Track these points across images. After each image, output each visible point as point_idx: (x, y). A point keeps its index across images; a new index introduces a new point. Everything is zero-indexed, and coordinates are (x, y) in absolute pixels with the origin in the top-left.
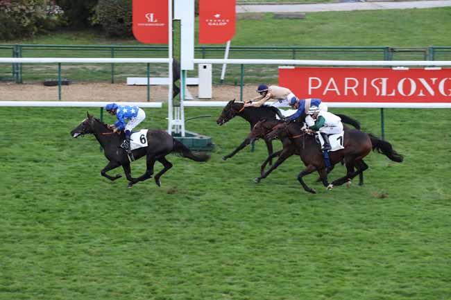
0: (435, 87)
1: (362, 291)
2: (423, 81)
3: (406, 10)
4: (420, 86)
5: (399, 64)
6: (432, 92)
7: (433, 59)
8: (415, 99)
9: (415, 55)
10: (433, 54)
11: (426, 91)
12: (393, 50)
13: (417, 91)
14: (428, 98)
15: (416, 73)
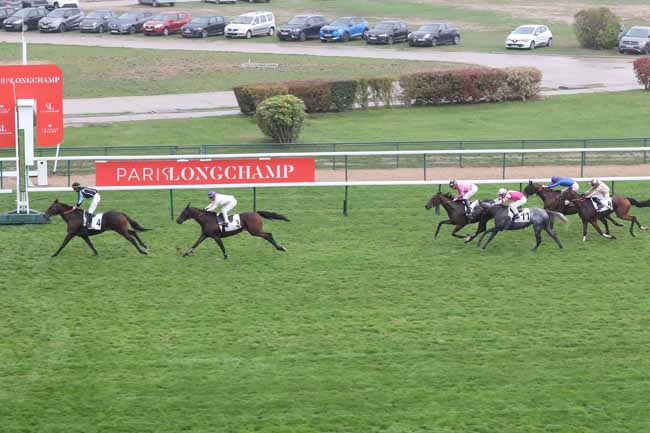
0: (208, 173)
1: (162, 320)
2: (199, 169)
3: (184, 119)
4: (196, 172)
5: (182, 158)
6: (205, 177)
7: (205, 153)
8: (194, 182)
9: (192, 151)
10: (206, 149)
11: (201, 176)
12: (176, 148)
13: (195, 177)
14: (203, 181)
15: (194, 163)
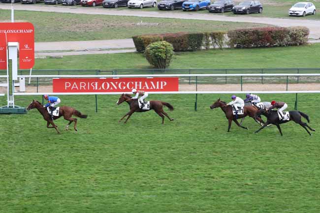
0: (117, 86)
1: (90, 170)
2: (112, 83)
3: (104, 54)
4: (111, 85)
5: (103, 76)
6: (116, 88)
7: (116, 74)
8: (109, 90)
9: (109, 73)
10: (116, 72)
11: (113, 87)
12: (99, 71)
13: (110, 88)
14: (114, 90)
15: (109, 80)
